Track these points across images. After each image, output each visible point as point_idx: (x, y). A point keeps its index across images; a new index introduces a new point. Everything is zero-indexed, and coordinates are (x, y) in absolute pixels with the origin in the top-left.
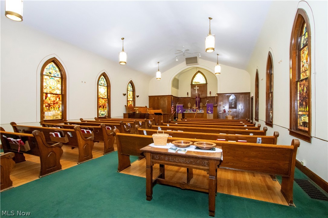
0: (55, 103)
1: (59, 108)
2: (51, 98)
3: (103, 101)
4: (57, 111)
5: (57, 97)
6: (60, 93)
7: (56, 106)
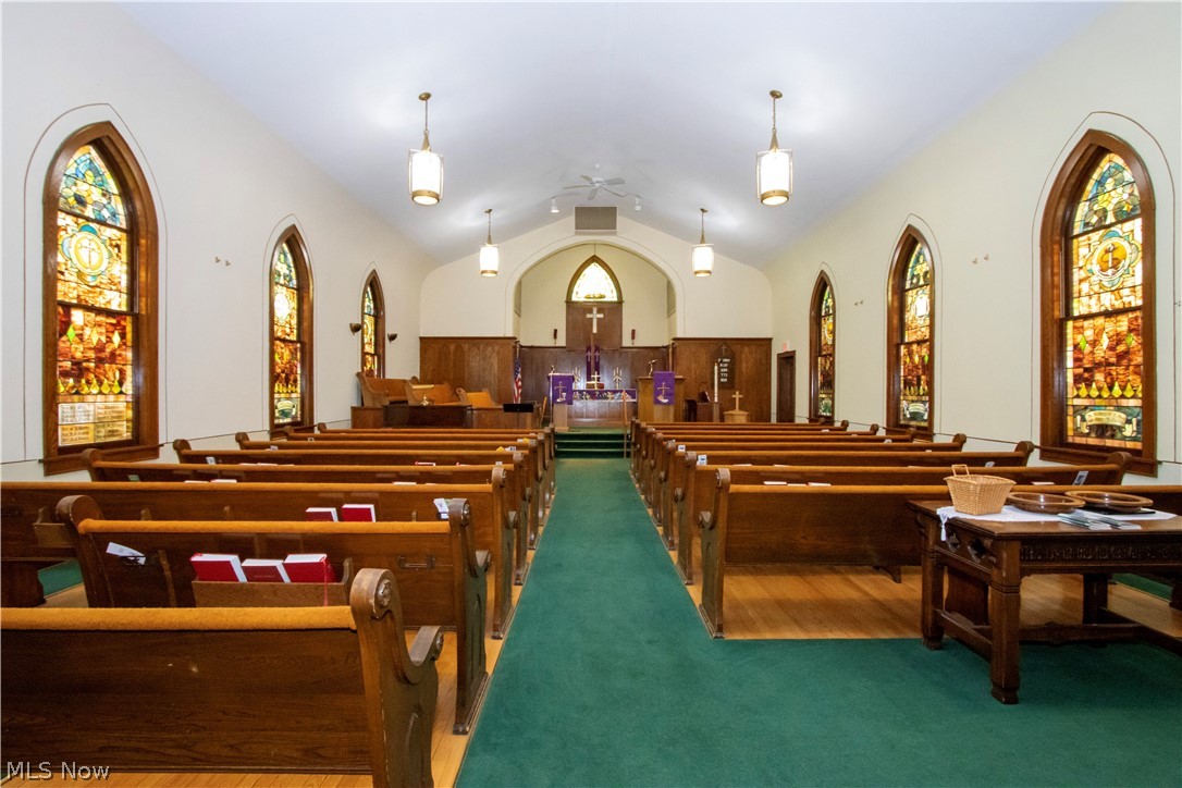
0: (103, 355)
1: (121, 383)
2: (85, 332)
3: (287, 355)
4: (112, 398)
5: (111, 329)
6: (124, 308)
7: (110, 374)
